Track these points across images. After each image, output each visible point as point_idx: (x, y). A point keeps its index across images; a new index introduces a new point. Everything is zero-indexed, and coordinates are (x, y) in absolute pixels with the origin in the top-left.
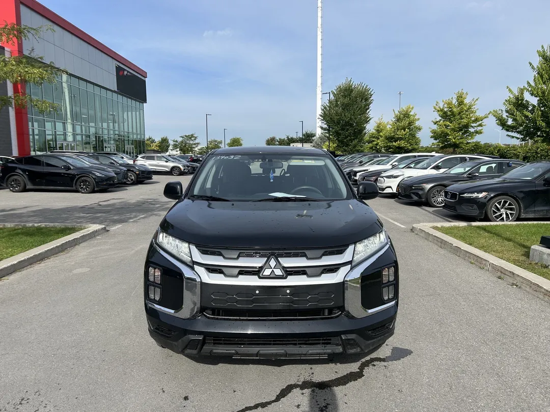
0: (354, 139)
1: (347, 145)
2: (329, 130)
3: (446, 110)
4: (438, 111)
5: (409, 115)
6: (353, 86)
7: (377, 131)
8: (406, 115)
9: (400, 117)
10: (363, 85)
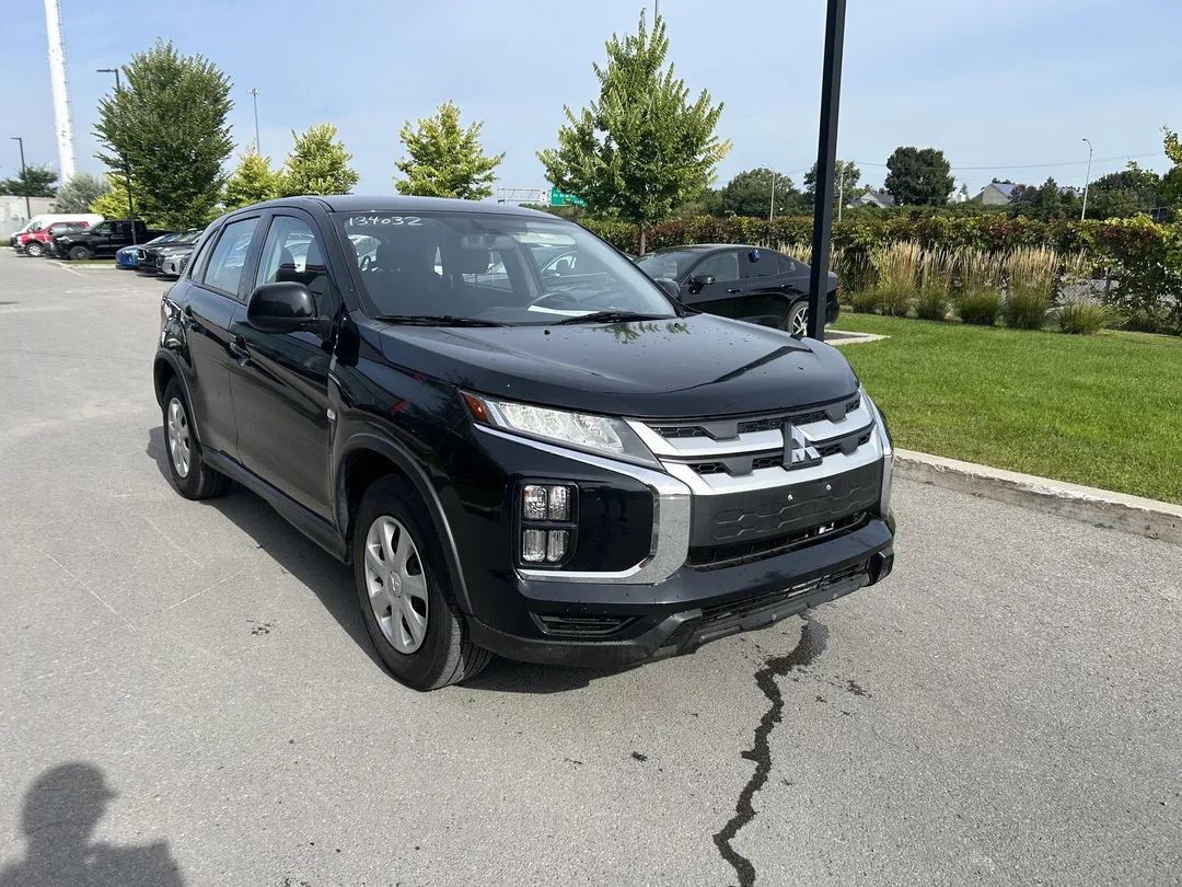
0: (195, 194)
1: (180, 208)
2: (126, 167)
3: (424, 141)
4: (411, 142)
5: (328, 145)
6: (178, 62)
7: (246, 176)
8: (322, 146)
9: (309, 148)
10: (203, 61)
